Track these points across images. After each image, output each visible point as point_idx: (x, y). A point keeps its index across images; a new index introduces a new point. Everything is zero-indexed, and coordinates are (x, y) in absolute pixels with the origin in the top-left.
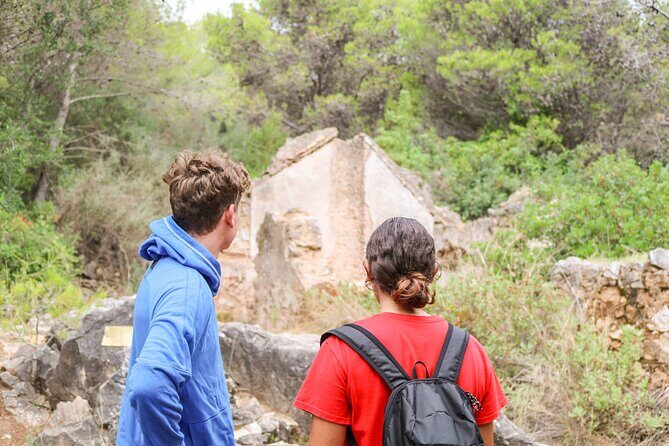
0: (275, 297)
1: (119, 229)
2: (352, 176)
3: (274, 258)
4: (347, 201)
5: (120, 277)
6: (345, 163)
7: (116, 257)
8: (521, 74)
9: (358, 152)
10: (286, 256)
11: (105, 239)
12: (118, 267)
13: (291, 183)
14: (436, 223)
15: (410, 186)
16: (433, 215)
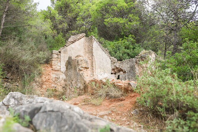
0: (73, 85)
1: (19, 62)
2: (89, 47)
3: (73, 71)
4: (87, 54)
5: (19, 78)
6: (87, 44)
7: (18, 72)
8: (126, 24)
9: (91, 40)
10: (78, 70)
11: (14, 65)
12: (19, 75)
13: (73, 49)
14: (111, 61)
15: (104, 51)
16: (110, 59)
